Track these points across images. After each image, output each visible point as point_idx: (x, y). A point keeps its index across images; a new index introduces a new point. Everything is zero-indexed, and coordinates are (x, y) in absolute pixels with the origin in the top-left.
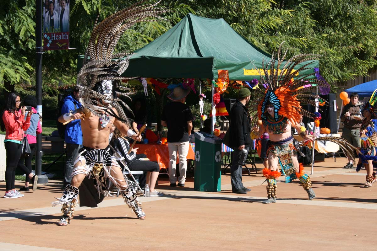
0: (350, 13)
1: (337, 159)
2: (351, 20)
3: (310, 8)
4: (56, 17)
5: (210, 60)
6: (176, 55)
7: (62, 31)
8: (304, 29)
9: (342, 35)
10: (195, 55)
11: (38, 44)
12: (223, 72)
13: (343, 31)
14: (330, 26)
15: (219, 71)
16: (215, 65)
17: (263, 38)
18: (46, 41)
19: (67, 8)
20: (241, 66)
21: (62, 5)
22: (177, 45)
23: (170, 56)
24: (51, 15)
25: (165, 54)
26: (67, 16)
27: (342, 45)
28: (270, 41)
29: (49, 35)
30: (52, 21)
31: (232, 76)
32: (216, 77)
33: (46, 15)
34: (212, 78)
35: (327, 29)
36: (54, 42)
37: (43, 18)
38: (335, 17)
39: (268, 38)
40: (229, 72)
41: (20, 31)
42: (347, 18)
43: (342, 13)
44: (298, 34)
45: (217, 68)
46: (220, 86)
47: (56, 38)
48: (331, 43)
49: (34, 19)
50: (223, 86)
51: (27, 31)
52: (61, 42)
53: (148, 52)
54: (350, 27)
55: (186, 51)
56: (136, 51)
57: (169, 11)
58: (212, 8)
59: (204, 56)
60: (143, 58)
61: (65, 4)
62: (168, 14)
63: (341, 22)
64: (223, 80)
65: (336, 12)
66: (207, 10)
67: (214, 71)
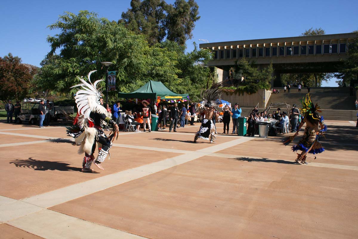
0: (202, 79)
1: (197, 123)
2: (203, 81)
3: (190, 78)
4: (112, 81)
5: (155, 94)
6: (146, 92)
7: (113, 85)
8: (188, 84)
9: (200, 86)
10: (151, 92)
11: (107, 89)
12: (159, 97)
13: (200, 85)
14: (196, 83)
15: (158, 97)
16: (156, 95)
17: (175, 86)
18: (109, 88)
19: (115, 79)
20: (164, 96)
21: (113, 78)
22: (146, 89)
23: (144, 92)
24: (110, 81)
25: (143, 92)
26: (115, 81)
27: (200, 89)
28: (177, 88)
29: (110, 86)
30: (111, 82)
31: (162, 98)
32: (157, 98)
33: (109, 81)
34: (156, 99)
35: (195, 84)
36: (111, 88)
37: (108, 81)
38: (198, 80)
39: (176, 87)
40: (161, 97)
41: (101, 85)
42: (201, 81)
43: (200, 79)
44: (186, 85)
45: (157, 96)
46: (158, 101)
47: (112, 87)
48: (197, 88)
49: (105, 82)
50: (159, 101)
51: (103, 86)
52: (113, 88)
53: (138, 91)
54: (203, 84)
55: (149, 91)
56: (136, 90)
57: (146, 79)
58: (159, 77)
59: (154, 92)
60: (137, 93)
61: (114, 78)
62: (145, 80)
63: (200, 82)
64: (159, 99)
65: (198, 79)
66: (158, 78)
67: (156, 97)
